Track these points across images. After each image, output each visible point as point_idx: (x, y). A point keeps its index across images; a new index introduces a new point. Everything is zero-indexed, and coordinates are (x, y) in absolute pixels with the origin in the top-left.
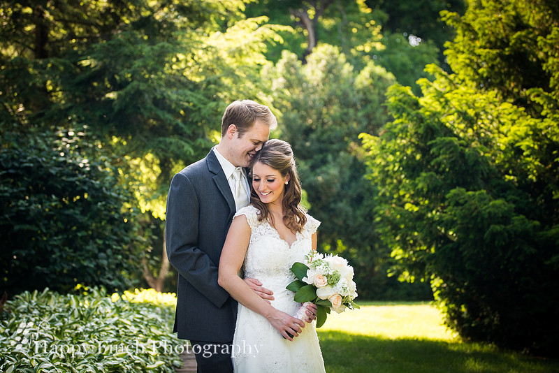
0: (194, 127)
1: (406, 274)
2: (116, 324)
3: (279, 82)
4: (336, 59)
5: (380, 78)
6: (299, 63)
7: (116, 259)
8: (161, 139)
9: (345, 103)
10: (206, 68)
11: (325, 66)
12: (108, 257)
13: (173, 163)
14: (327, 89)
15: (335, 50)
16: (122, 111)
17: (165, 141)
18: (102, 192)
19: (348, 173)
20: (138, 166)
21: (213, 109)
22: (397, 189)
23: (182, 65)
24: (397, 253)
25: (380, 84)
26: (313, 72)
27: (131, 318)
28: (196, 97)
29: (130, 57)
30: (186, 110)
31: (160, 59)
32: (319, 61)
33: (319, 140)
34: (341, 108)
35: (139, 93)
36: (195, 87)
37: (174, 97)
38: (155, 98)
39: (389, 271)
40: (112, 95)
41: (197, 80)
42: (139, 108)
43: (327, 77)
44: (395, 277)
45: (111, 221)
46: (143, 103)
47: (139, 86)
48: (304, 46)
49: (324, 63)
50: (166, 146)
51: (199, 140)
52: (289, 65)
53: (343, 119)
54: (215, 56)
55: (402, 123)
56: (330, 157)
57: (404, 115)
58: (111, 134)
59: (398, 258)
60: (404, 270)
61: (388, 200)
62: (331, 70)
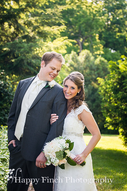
1: (111, 126)
3: (70, 61)
4: (89, 55)
5: (103, 62)
6: (77, 55)
9: (91, 69)
11: (85, 57)
14: (86, 64)
15: (89, 52)
16: (16, 66)
18: (8, 93)
19: (91, 92)
22: (109, 97)
23: (38, 52)
24: (108, 119)
25: (103, 63)
26: (81, 58)
32: (83, 55)
34: (90, 70)
35: (22, 60)
37: (34, 62)
38: (28, 62)
39: (105, 125)
40: (13, 61)
42: (22, 65)
43: (86, 60)
44: (107, 128)
46: (24, 63)
47: (22, 57)
48: (79, 51)
49: (85, 56)
52: (74, 56)
53: (90, 74)
54: (49, 49)
55: (113, 74)
57: (114, 71)
58: (13, 74)
59: (108, 121)
60: (110, 125)
61: (106, 101)
62: (87, 58)
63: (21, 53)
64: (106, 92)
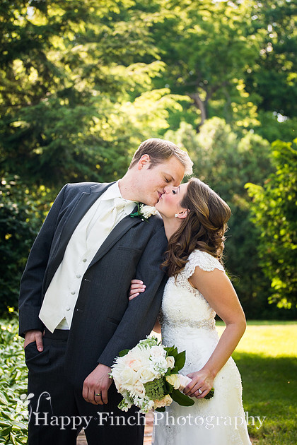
1: (284, 301)
4: (223, 130)
5: (258, 144)
6: (194, 132)
9: (231, 164)
10: (118, 130)
11: (215, 135)
14: (216, 153)
15: (222, 122)
16: (46, 164)
18: (29, 231)
21: (123, 163)
22: (278, 229)
23: (98, 128)
24: (277, 283)
25: (258, 149)
26: (205, 139)
28: (109, 153)
29: (55, 119)
30: (100, 163)
31: (79, 121)
32: (209, 131)
34: (228, 167)
35: (61, 149)
36: (108, 145)
37: (91, 152)
38: (75, 153)
39: (270, 298)
40: (38, 151)
41: (110, 139)
42: (60, 162)
43: (216, 143)
44: (275, 304)
46: (64, 157)
47: (61, 143)
48: (197, 121)
49: (213, 132)
52: (187, 133)
53: (229, 176)
54: (126, 121)
55: (284, 173)
57: (286, 166)
58: (39, 183)
59: (278, 287)
60: (282, 298)
61: (269, 239)
62: (219, 138)
63: (56, 132)
64: (270, 218)
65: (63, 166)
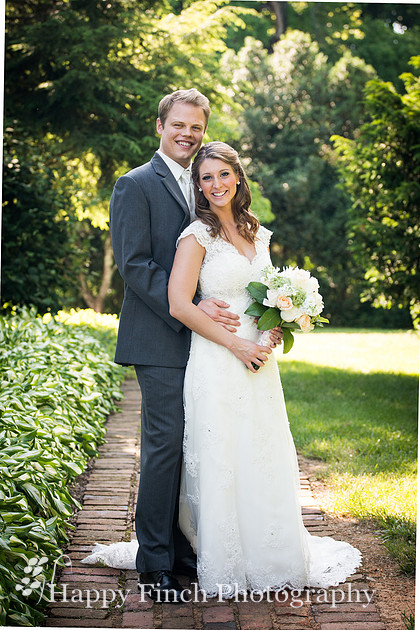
0: (142, 123)
1: (382, 298)
2: (47, 350)
3: (241, 74)
4: (308, 48)
6: (264, 52)
7: (49, 274)
8: (103, 136)
9: (318, 100)
10: (157, 56)
11: (295, 56)
12: (39, 272)
13: (117, 165)
14: (297, 82)
15: (307, 37)
16: (57, 103)
17: (107, 139)
18: (34, 198)
19: (318, 180)
20: (76, 168)
22: (373, 199)
23: (129, 52)
24: (372, 275)
25: (358, 78)
26: (281, 62)
27: (65, 341)
28: (144, 89)
29: (68, 42)
30: (132, 103)
31: (103, 45)
32: (287, 50)
33: (285, 141)
34: (313, 104)
35: (78, 83)
36: (143, 77)
37: (119, 88)
39: (362, 295)
40: (45, 85)
41: (146, 69)
42: (77, 101)
43: (296, 68)
44: (369, 303)
45: (44, 230)
46: (83, 94)
47: (78, 75)
48: (271, 32)
49: (293, 52)
50: (108, 143)
51: (147, 139)
52: (253, 54)
53: (314, 117)
54: (167, 42)
55: (381, 124)
56: (298, 161)
57: (384, 115)
58: (45, 130)
59: (373, 280)
60: (379, 293)
61: (363, 213)
62: (302, 60)
64: (362, 183)
65: (80, 107)
